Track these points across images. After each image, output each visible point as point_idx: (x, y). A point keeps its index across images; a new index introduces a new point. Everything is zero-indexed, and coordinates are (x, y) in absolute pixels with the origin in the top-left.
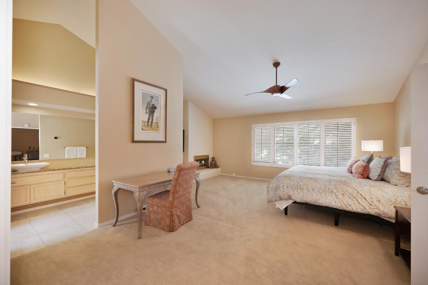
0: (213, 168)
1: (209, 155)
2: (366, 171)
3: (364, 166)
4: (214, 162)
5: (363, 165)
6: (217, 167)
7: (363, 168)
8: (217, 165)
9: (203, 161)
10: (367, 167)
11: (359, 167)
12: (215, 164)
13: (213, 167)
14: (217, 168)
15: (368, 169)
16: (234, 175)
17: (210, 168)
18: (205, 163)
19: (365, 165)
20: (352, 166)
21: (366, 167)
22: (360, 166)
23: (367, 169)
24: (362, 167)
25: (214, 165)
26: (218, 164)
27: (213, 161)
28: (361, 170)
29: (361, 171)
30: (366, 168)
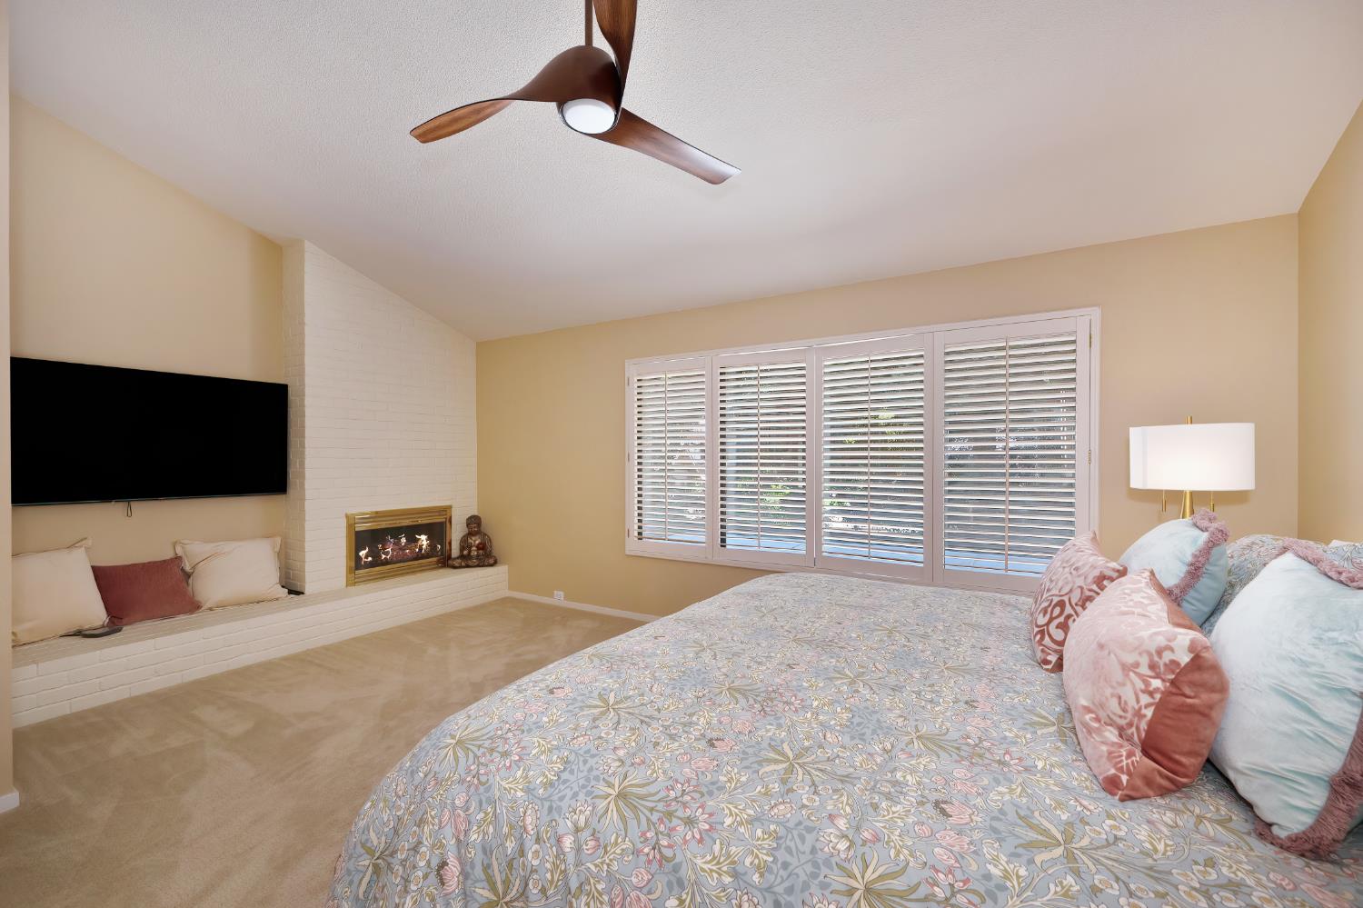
0: (468, 566)
1: (450, 507)
2: (1192, 710)
3: (1174, 662)
4: (476, 540)
5: (1159, 652)
6: (491, 561)
7: (1156, 683)
8: (495, 553)
9: (423, 537)
10: (1206, 676)
11: (1128, 668)
12: (482, 547)
13: (470, 563)
14: (492, 565)
15: (1215, 697)
16: (559, 598)
17: (455, 567)
18: (432, 546)
19: (1185, 659)
20: (1068, 610)
21: (1196, 676)
22: (1130, 659)
23: (1205, 697)
24: (1152, 666)
25: (479, 551)
26: (499, 546)
27: (470, 534)
28: (1145, 699)
29: (1139, 714)
30: (1192, 684)
